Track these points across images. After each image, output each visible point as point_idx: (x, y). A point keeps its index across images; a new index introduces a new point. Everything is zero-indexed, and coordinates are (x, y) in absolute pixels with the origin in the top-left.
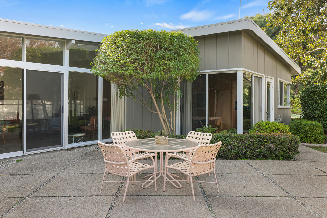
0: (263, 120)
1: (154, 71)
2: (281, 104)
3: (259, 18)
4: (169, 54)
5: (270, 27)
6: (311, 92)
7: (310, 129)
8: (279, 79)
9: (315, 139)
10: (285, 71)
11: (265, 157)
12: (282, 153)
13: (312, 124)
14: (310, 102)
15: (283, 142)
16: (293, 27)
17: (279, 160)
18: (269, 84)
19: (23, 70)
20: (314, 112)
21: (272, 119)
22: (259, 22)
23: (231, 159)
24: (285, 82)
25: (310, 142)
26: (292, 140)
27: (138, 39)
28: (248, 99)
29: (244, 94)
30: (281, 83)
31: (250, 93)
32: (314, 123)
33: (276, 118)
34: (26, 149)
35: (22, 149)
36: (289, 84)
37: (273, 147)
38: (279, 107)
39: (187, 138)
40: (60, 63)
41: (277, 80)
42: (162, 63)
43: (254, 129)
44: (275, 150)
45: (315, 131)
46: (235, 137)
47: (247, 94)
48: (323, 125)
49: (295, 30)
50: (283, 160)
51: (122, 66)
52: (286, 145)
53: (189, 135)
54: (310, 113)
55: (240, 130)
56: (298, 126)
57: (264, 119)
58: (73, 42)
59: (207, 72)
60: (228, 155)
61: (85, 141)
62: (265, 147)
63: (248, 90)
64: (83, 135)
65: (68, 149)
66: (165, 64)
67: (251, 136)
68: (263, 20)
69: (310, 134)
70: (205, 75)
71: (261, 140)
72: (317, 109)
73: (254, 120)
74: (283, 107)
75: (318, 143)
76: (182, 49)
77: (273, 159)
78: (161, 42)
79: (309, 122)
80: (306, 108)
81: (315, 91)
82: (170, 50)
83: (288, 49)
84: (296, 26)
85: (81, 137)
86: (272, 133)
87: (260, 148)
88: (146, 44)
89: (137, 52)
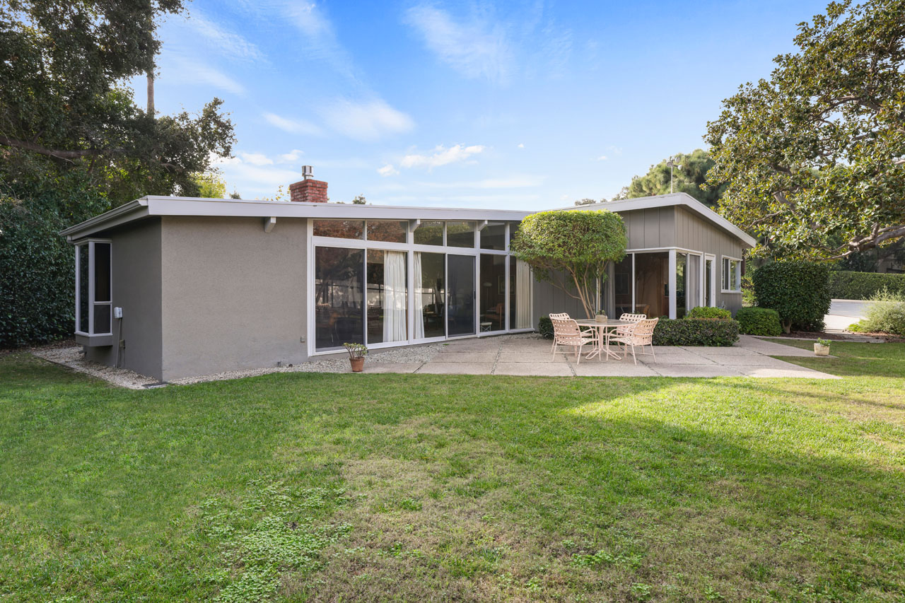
0: (701, 306)
1: (583, 253)
2: (727, 288)
3: (699, 157)
4: (597, 236)
5: (713, 183)
6: (766, 272)
7: (762, 317)
8: (722, 256)
9: (769, 330)
10: (732, 245)
11: (701, 344)
12: (719, 338)
13: (764, 312)
14: (764, 285)
15: (721, 327)
16: (744, 185)
17: (717, 346)
18: (708, 263)
19: (444, 255)
20: (769, 297)
21: (713, 304)
22: (699, 163)
23: (663, 345)
24: (732, 259)
25: (763, 335)
26: (731, 325)
27: (564, 221)
28: (682, 281)
29: (677, 275)
30: (727, 260)
31: (684, 272)
32: (767, 310)
33: (718, 305)
34: (449, 334)
35: (445, 335)
36: (738, 262)
37: (710, 333)
38: (723, 291)
39: (620, 319)
40: (471, 245)
41: (720, 257)
42: (591, 245)
43: (689, 315)
44: (712, 336)
45: (768, 321)
46: (668, 322)
47: (681, 274)
48: (779, 313)
49: (745, 190)
50: (720, 346)
51: (550, 250)
52: (724, 331)
53: (622, 317)
54: (764, 298)
55: (673, 315)
56: (746, 314)
57: (702, 304)
58: (486, 223)
59: (633, 251)
60: (660, 342)
61: (492, 330)
62: (700, 332)
63: (682, 268)
64: (490, 323)
65: (481, 338)
66: (594, 246)
67: (685, 321)
68: (705, 161)
69: (762, 324)
70: (632, 254)
71: (696, 325)
72: (773, 294)
73: (689, 306)
74: (729, 291)
75: (773, 335)
76: (609, 230)
77: (710, 345)
78: (589, 224)
79: (761, 310)
80: (759, 292)
81: (770, 271)
82: (598, 232)
83: (740, 210)
84: (747, 184)
85: (489, 325)
86: (709, 319)
87: (695, 334)
88: (574, 227)
89: (565, 236)
